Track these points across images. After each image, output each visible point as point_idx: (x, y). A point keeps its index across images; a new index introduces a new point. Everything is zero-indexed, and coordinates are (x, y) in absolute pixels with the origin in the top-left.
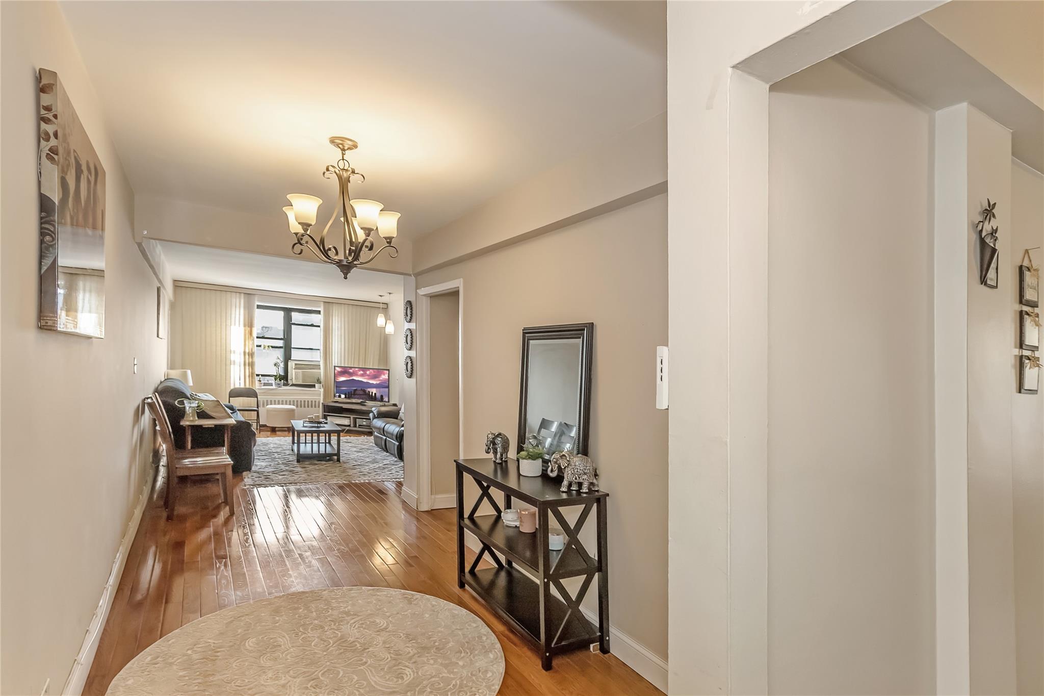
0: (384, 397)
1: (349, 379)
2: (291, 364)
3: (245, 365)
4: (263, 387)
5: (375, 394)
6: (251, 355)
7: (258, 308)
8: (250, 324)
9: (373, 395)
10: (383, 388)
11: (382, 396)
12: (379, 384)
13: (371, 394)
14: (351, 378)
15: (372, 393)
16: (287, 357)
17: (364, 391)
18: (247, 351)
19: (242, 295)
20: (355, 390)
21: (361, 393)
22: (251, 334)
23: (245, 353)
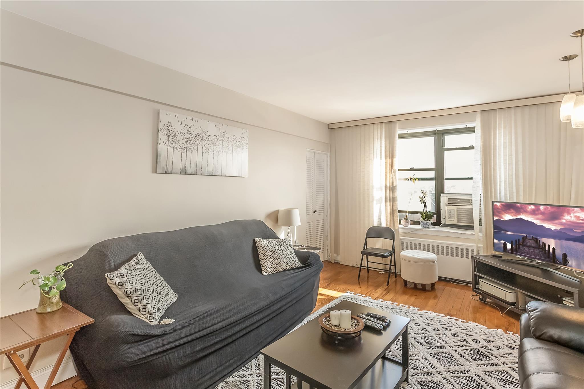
0: (568, 258)
1: (515, 218)
2: (444, 199)
3: (386, 201)
4: (410, 226)
5: (554, 249)
6: (393, 189)
7: (399, 138)
8: (391, 155)
9: (551, 251)
10: (566, 239)
11: (565, 256)
12: (559, 232)
13: (547, 249)
14: (519, 217)
15: (549, 246)
16: (440, 190)
17: (537, 242)
18: (388, 185)
19: (384, 124)
20: (524, 238)
21: (532, 243)
22: (392, 166)
23: (386, 187)
